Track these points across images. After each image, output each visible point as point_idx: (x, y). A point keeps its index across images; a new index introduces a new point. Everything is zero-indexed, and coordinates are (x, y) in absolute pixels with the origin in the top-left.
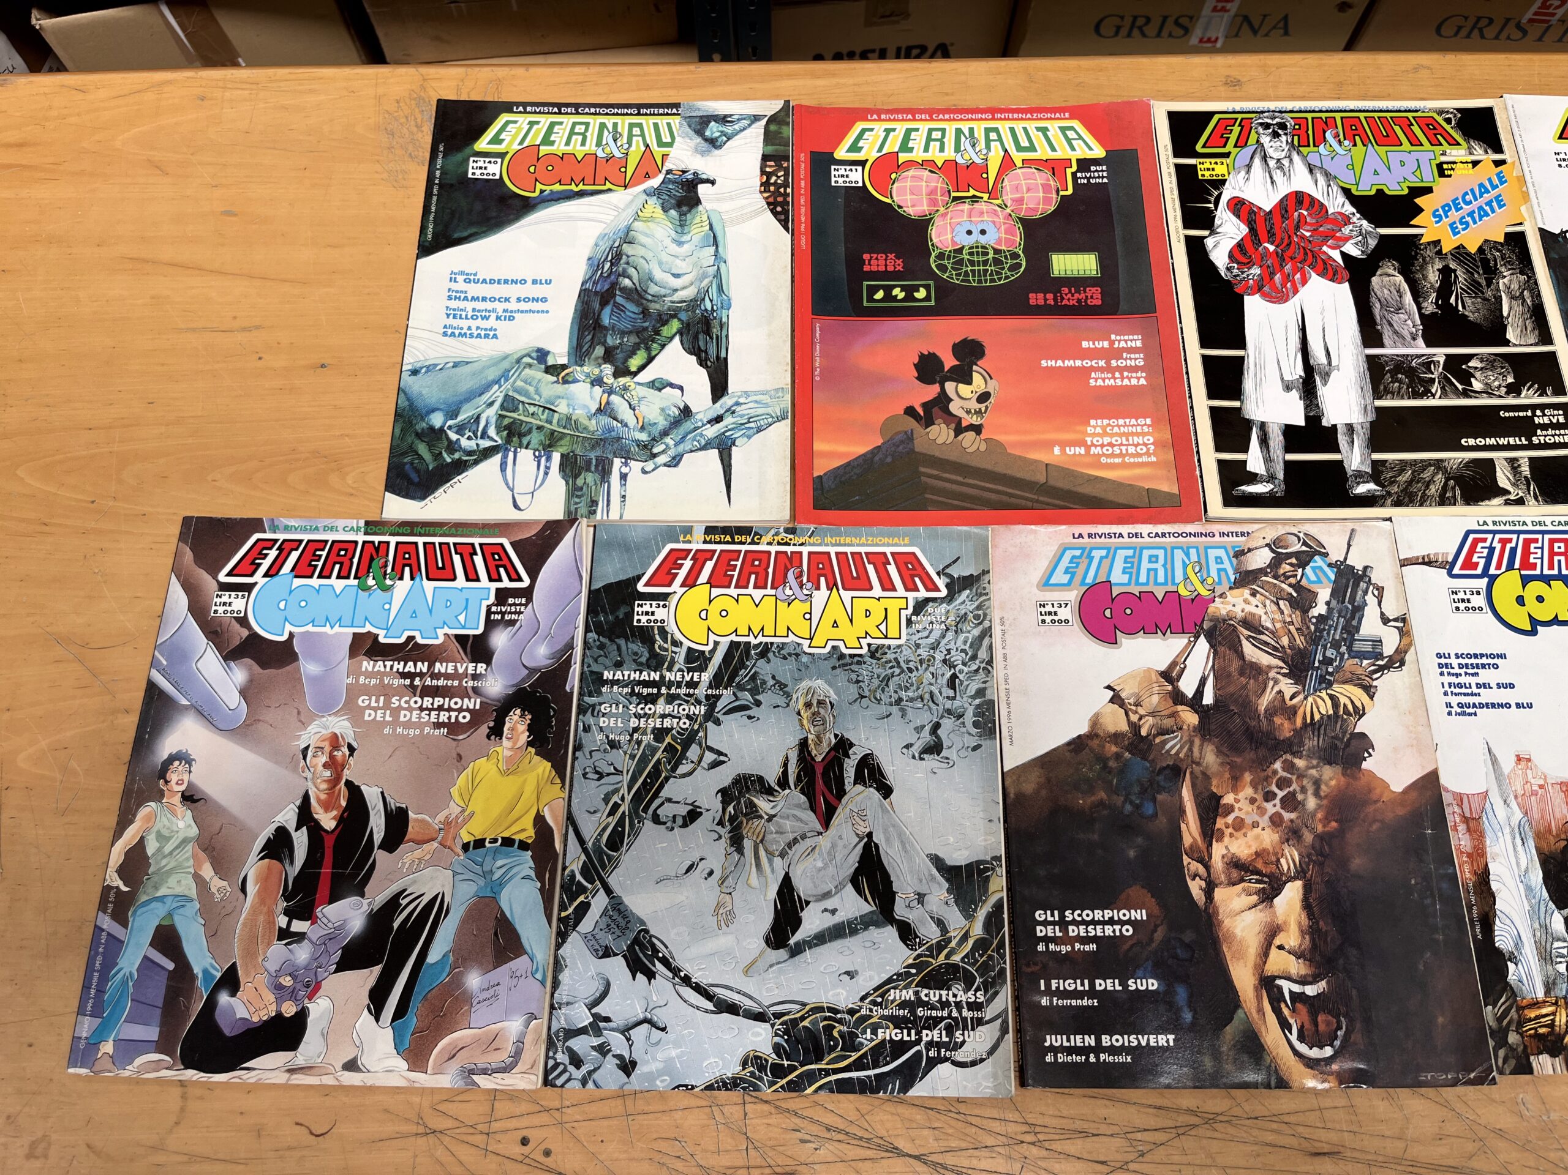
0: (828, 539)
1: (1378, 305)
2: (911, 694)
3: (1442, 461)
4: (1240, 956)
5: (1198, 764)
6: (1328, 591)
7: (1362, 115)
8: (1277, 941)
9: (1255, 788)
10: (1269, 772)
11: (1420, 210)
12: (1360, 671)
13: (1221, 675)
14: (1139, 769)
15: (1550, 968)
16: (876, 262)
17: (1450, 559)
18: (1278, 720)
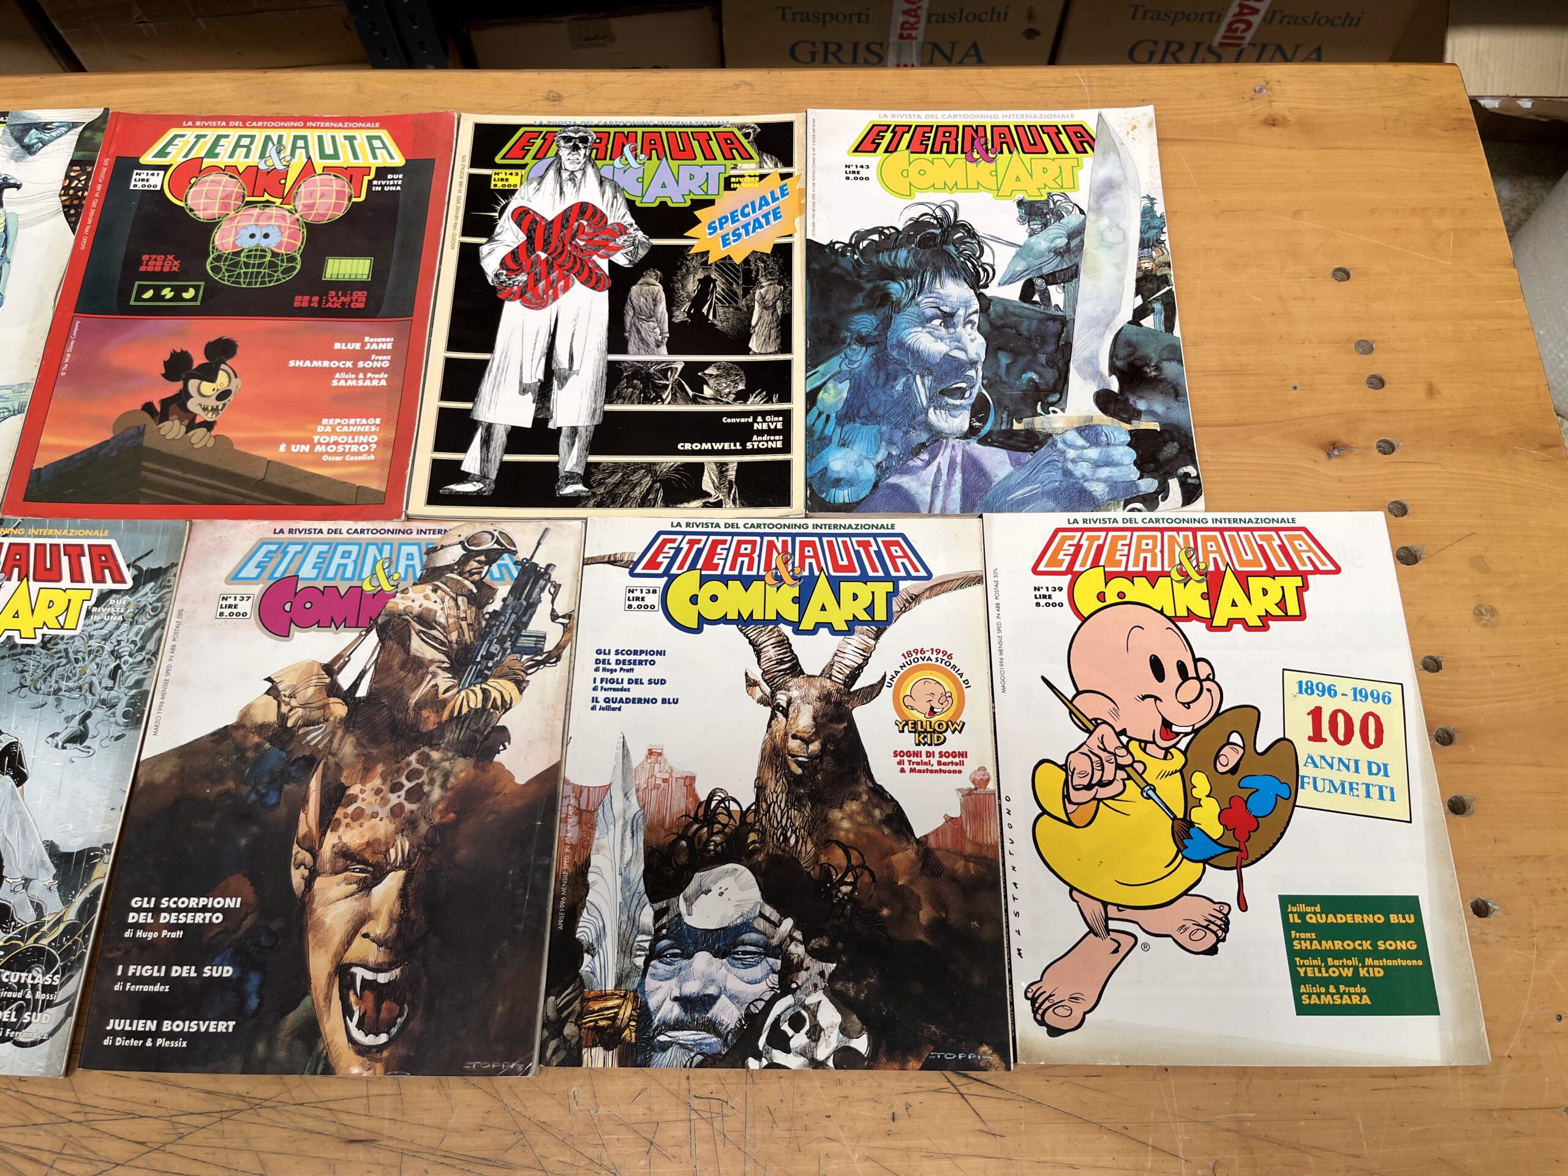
0: (32, 531)
1: (631, 313)
2: (71, 684)
3: (654, 464)
4: (322, 944)
5: (334, 755)
6: (509, 587)
7: (663, 131)
8: (364, 930)
9: (384, 780)
10: (404, 762)
11: (697, 221)
12: (518, 666)
13: (381, 667)
14: (275, 758)
15: (627, 961)
16: (153, 263)
17: (635, 559)
18: (425, 713)
